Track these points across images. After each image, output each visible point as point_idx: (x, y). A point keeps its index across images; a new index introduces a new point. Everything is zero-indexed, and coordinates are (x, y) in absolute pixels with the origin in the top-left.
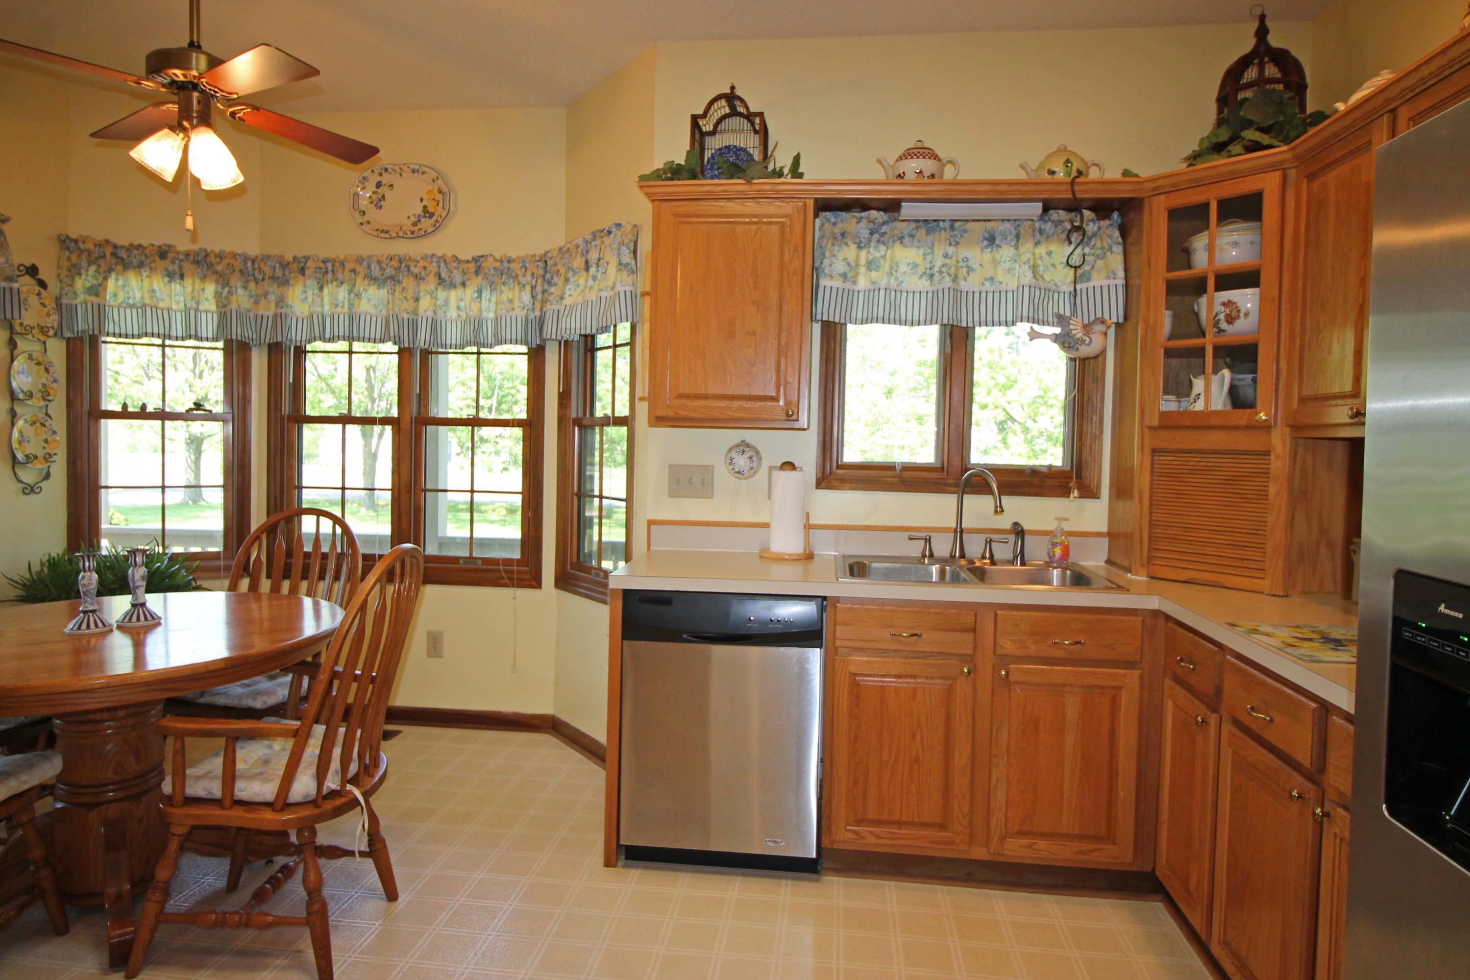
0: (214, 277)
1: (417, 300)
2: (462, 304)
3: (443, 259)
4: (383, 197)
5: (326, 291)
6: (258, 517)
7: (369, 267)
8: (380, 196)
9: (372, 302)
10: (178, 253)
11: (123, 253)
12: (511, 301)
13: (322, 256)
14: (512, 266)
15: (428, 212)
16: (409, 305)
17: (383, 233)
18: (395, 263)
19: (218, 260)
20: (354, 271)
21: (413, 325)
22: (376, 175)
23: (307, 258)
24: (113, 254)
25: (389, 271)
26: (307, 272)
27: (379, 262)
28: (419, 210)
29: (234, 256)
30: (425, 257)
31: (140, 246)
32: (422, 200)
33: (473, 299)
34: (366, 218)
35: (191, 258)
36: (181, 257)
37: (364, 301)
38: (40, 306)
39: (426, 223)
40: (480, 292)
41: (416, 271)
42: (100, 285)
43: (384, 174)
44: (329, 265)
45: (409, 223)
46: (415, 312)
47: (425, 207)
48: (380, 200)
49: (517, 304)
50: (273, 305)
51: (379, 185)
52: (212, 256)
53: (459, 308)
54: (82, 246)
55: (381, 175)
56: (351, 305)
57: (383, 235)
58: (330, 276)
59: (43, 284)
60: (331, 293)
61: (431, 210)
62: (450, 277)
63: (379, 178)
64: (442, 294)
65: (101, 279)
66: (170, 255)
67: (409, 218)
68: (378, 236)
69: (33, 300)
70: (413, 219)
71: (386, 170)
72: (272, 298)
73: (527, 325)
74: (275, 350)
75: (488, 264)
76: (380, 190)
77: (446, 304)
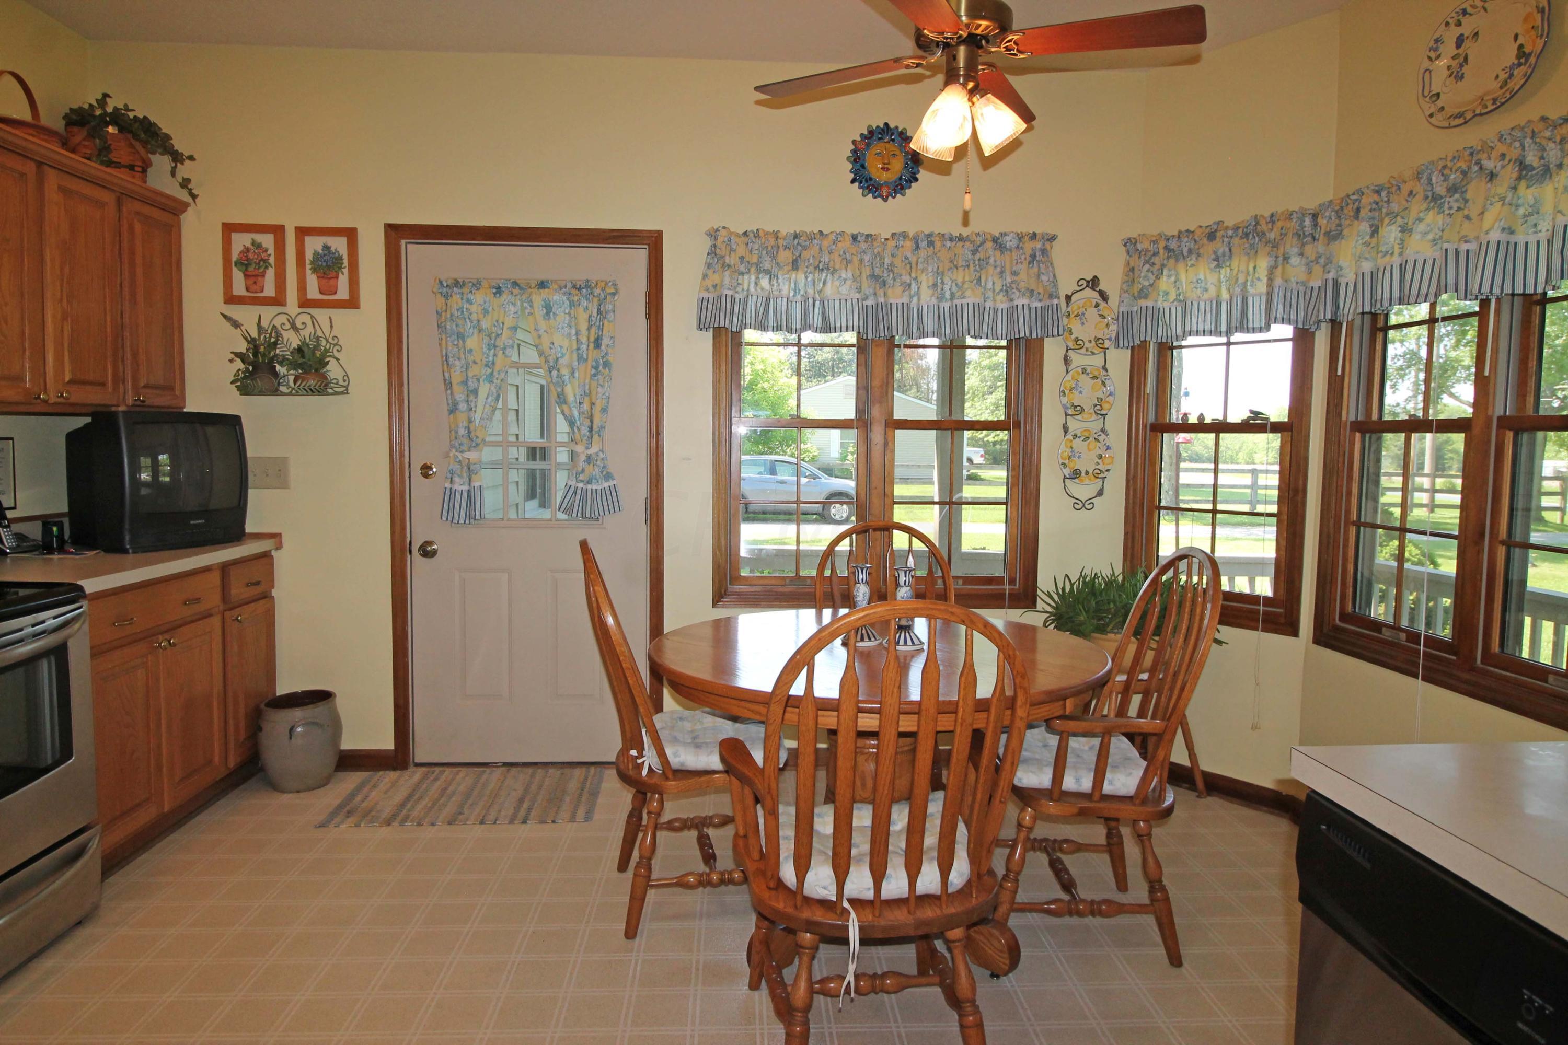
0: (1268, 248)
1: (1482, 216)
4: (1466, 59)
7: (1430, 179)
8: (1462, 59)
9: (1430, 237)
10: (1227, 228)
11: (1173, 244)
15: (1524, 53)
17: (1462, 119)
18: (1462, 164)
19: (1270, 225)
20: (1411, 195)
22: (1452, 26)
23: (1363, 192)
24: (1166, 248)
25: (1455, 181)
26: (1363, 213)
27: (1443, 168)
28: (1510, 56)
29: (1289, 216)
31: (1188, 231)
32: (1516, 37)
34: (1440, 103)
35: (1240, 231)
36: (1230, 233)
37: (1416, 236)
38: (1099, 319)
39: (1518, 76)
41: (1491, 165)
42: (1151, 285)
43: (1464, 21)
44: (1380, 196)
45: (1496, 85)
46: (1477, 238)
47: (1521, 47)
48: (1461, 66)
50: (1322, 271)
51: (1460, 41)
52: (1262, 222)
54: (1139, 246)
55: (1459, 24)
56: (1401, 249)
57: (1454, 123)
58: (1384, 211)
59: (1104, 296)
60: (1382, 237)
61: (1527, 50)
62: (1542, 158)
63: (1457, 31)
64: (1526, 195)
65: (1152, 277)
66: (1218, 234)
67: (1497, 77)
68: (1450, 127)
69: (1092, 313)
70: (1503, 76)
71: (1464, 12)
72: (1322, 261)
76: (1461, 51)
77: (1536, 210)
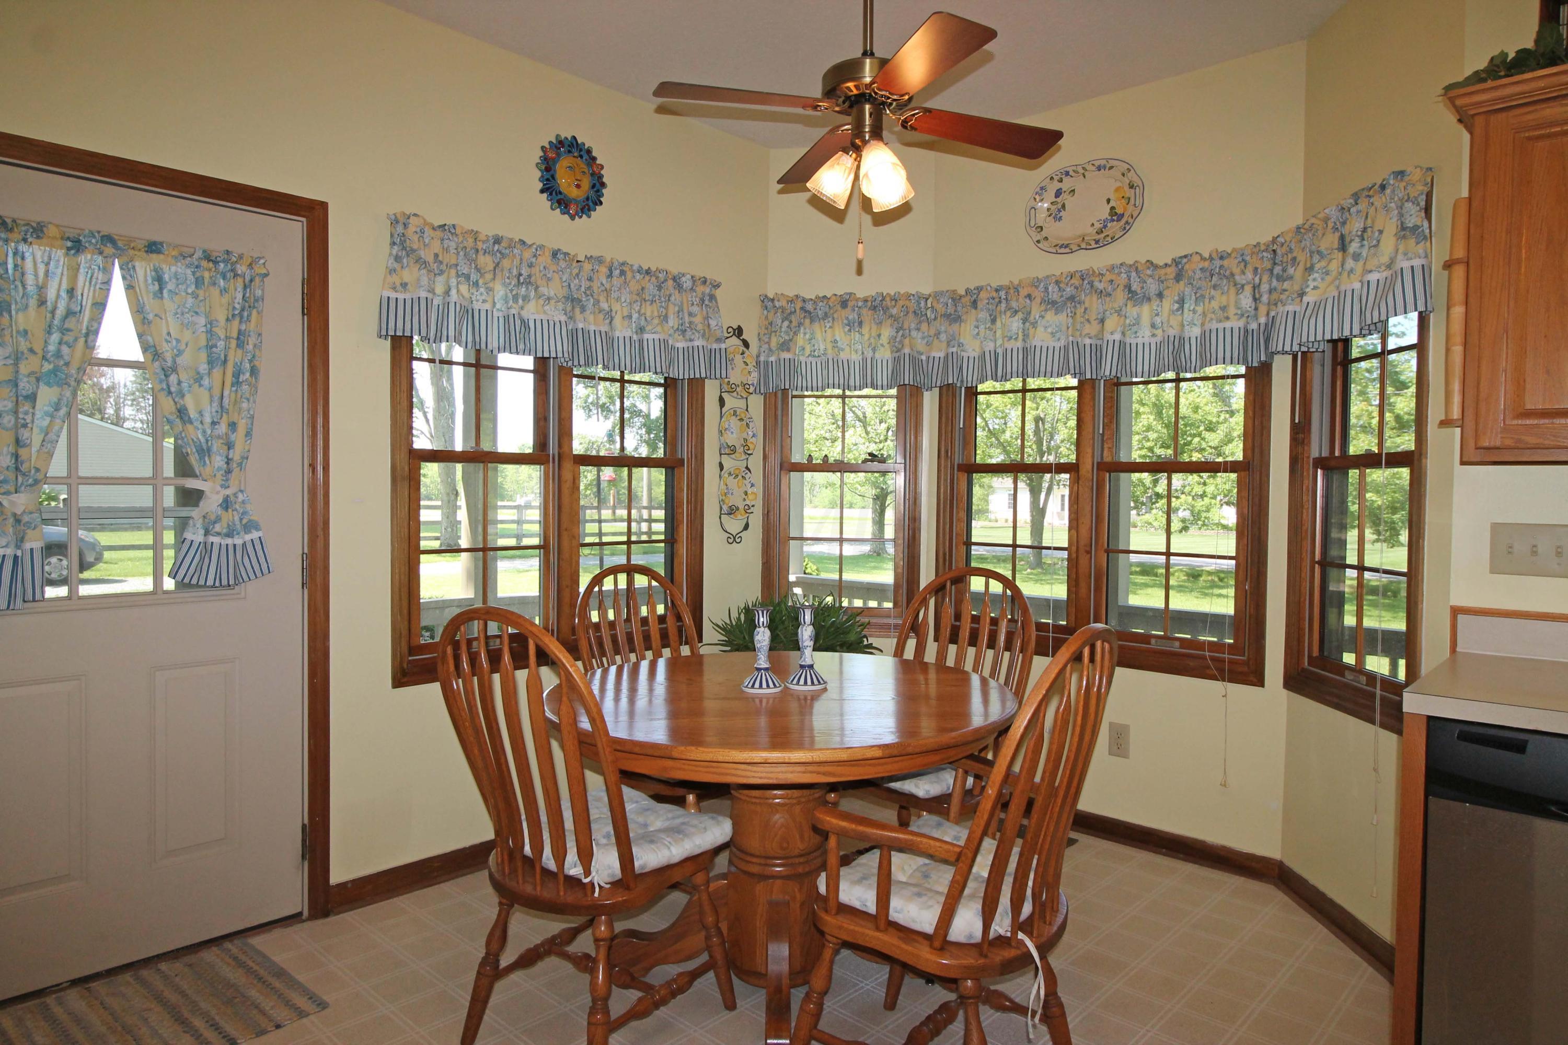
0: (889, 321)
1: (1102, 321)
2: (1158, 320)
3: (1135, 267)
4: (1064, 206)
5: (998, 323)
6: (927, 575)
7: (1046, 289)
8: (1060, 206)
9: (1049, 330)
10: (857, 300)
11: (809, 307)
12: (1223, 309)
13: (994, 285)
14: (1226, 263)
15: (1116, 214)
16: (1093, 329)
17: (1064, 248)
18: (1076, 281)
19: (893, 302)
20: (1029, 296)
21: (1098, 352)
22: (1055, 182)
23: (979, 289)
24: (802, 308)
25: (1069, 290)
26: (980, 305)
27: (1057, 282)
28: (1105, 213)
29: (908, 296)
30: (1111, 269)
31: (825, 297)
32: (1108, 201)
33: (1173, 312)
34: (1044, 234)
35: (869, 304)
36: (860, 304)
37: (1040, 329)
38: (743, 366)
39: (1114, 228)
40: (1181, 302)
41: (1100, 286)
42: (791, 340)
43: (1065, 179)
44: (1002, 294)
45: (1092, 231)
46: (1100, 336)
47: (1113, 208)
48: (1059, 211)
49: (1232, 311)
50: (944, 345)
51: (1058, 193)
52: (888, 299)
53: (1153, 326)
54: (777, 304)
55: (1061, 181)
56: (1026, 336)
57: (1063, 250)
58: (1003, 305)
59: (746, 344)
60: (1003, 325)
61: (1119, 211)
62: (1143, 288)
63: (1057, 185)
64: (1132, 311)
65: (792, 333)
66: (850, 304)
67: (1093, 225)
68: (1057, 253)
69: (738, 359)
70: (1098, 226)
71: (1067, 174)
72: (943, 337)
73: (1246, 338)
74: (947, 392)
75: (1195, 265)
76: (1059, 200)
77: (1137, 322)
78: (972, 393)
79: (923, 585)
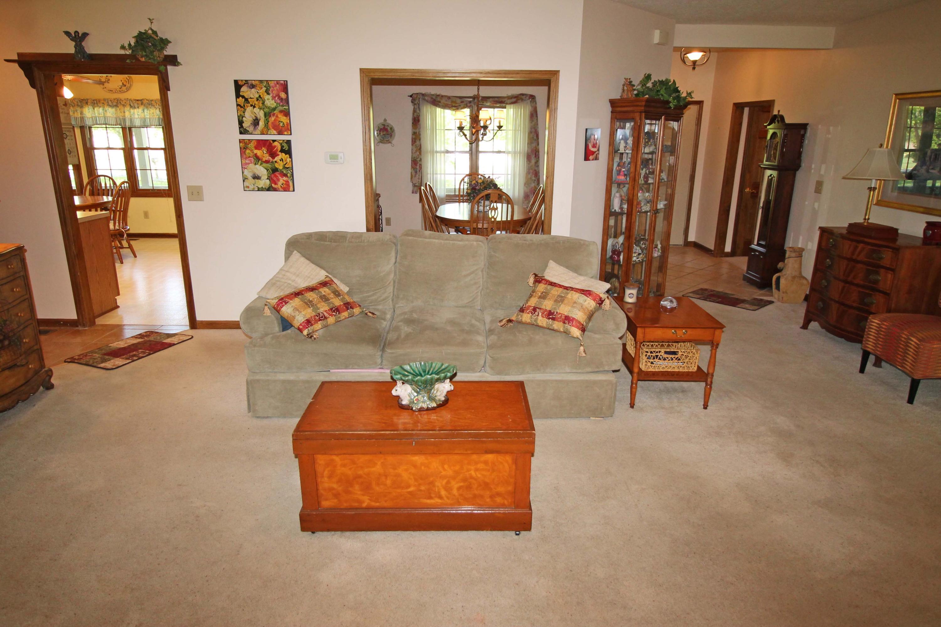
1: (124, 112)
2: (139, 113)
3: (130, 100)
5: (95, 109)
6: (86, 180)
7: (108, 102)
8: (108, 79)
9: (111, 113)
12: (153, 113)
13: (93, 99)
14: (152, 102)
16: (122, 114)
18: (116, 101)
20: (103, 103)
21: (124, 120)
23: (88, 99)
25: (115, 104)
26: (89, 104)
27: (111, 100)
28: (121, 84)
30: (125, 99)
32: (122, 81)
33: (142, 113)
37: (108, 113)
39: (124, 88)
40: (143, 110)
41: (123, 103)
44: (95, 102)
46: (124, 116)
47: (123, 83)
49: (155, 114)
50: (79, 114)
53: (138, 115)
56: (104, 114)
57: (111, 92)
58: (96, 105)
60: (97, 110)
61: (125, 84)
62: (133, 105)
64: (132, 111)
68: (109, 92)
70: (120, 87)
72: (79, 112)
73: (159, 120)
74: (82, 128)
75: (145, 102)
77: (134, 114)
78: (90, 128)
79: (85, 183)
